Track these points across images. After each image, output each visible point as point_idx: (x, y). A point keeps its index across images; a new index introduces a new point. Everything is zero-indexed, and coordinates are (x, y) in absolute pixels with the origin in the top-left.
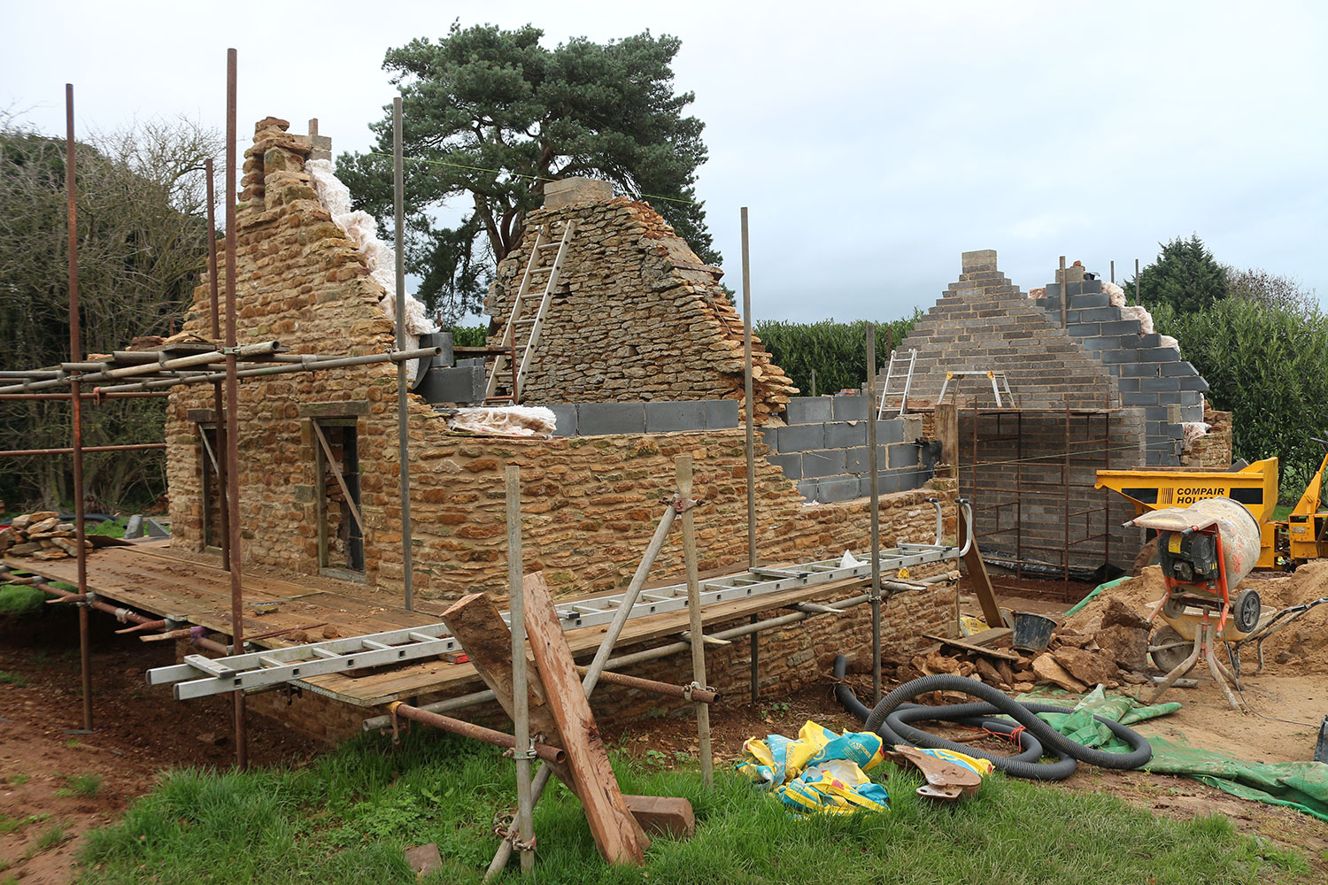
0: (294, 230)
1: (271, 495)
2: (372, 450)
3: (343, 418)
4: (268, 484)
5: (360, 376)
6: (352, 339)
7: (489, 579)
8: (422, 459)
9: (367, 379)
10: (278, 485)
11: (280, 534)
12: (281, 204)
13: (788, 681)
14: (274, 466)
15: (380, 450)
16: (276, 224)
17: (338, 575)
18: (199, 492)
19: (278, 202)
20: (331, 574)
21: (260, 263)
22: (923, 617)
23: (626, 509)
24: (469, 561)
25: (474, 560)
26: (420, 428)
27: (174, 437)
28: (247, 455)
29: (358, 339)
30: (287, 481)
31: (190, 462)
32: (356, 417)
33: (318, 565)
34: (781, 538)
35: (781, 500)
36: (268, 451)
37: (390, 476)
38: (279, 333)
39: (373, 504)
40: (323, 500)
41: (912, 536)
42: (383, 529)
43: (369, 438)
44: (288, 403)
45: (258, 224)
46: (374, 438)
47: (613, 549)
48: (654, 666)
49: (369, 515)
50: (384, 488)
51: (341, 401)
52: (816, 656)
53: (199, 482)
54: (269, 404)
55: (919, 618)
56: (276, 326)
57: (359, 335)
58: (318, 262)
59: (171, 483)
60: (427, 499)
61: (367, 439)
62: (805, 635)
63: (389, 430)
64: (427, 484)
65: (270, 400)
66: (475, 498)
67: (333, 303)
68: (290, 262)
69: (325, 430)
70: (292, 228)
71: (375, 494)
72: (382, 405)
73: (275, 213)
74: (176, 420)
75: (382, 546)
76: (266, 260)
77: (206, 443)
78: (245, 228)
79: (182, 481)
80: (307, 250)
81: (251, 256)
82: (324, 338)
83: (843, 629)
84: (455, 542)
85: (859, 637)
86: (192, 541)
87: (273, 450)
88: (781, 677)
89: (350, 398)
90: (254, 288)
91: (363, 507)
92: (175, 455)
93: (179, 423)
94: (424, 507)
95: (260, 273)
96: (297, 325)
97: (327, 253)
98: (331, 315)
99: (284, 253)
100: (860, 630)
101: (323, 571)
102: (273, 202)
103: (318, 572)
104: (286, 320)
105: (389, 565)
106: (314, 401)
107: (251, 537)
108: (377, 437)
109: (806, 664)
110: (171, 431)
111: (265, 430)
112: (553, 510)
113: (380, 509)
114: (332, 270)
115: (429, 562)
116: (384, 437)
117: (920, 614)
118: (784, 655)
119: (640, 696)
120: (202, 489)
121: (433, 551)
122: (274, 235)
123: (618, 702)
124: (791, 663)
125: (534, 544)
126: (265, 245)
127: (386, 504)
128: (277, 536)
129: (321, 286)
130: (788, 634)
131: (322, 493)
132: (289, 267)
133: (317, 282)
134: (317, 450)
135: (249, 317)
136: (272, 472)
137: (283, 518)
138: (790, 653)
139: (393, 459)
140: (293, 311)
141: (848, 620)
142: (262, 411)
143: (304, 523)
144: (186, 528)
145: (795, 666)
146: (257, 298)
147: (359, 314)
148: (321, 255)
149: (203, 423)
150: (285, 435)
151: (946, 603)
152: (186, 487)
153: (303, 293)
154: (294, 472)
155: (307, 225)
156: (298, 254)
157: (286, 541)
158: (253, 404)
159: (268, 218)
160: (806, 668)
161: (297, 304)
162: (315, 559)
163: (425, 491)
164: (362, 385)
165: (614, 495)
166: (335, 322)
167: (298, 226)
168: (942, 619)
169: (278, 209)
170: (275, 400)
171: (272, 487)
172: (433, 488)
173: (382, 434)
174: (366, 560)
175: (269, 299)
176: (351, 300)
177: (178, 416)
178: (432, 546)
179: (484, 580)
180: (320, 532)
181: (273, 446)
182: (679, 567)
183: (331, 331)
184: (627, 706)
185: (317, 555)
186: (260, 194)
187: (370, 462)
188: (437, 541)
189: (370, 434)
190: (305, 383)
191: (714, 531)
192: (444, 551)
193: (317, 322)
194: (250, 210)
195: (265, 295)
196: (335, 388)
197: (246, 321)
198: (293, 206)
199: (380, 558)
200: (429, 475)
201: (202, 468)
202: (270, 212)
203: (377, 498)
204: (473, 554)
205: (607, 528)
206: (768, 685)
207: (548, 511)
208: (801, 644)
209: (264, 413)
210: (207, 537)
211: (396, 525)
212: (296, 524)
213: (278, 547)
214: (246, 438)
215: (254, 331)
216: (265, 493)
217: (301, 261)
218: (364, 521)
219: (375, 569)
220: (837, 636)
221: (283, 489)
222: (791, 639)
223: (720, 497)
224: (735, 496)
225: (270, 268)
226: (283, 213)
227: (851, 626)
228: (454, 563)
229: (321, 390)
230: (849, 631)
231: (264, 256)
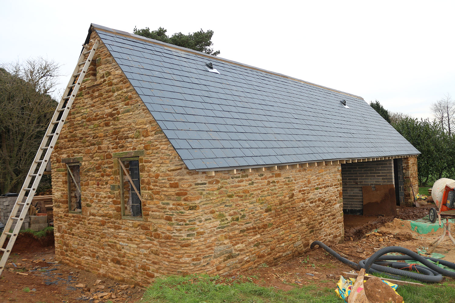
0: (110, 87)
1: (100, 189)
2: (146, 168)
3: (132, 157)
4: (98, 185)
5: (140, 140)
6: (137, 126)
7: (196, 216)
8: (169, 171)
9: (143, 142)
10: (102, 185)
11: (103, 204)
12: (104, 78)
13: (294, 252)
14: (101, 178)
15: (150, 169)
16: (102, 86)
17: (130, 219)
18: (67, 190)
19: (103, 77)
20: (127, 218)
21: (94, 100)
22: (334, 227)
23: (242, 189)
24: (188, 210)
25: (191, 209)
26: (168, 159)
27: (55, 169)
28: (88, 174)
29: (139, 127)
30: (107, 183)
31: (63, 178)
32: (139, 157)
33: (121, 215)
34: (291, 200)
35: (290, 185)
36: (98, 172)
37: (154, 179)
38: (103, 127)
39: (146, 190)
40: (123, 190)
41: (330, 198)
42: (151, 199)
43: (145, 164)
44: (107, 153)
45: (94, 86)
46: (147, 164)
47: (238, 204)
48: (253, 249)
49: (145, 194)
50: (152, 183)
51: (132, 151)
52: (303, 243)
53: (67, 186)
54: (99, 154)
55: (333, 228)
56: (102, 124)
57: (140, 125)
58: (121, 98)
59: (54, 187)
60: (172, 186)
61: (143, 165)
62: (299, 235)
63: (153, 161)
64: (171, 180)
65: (99, 152)
66: (191, 185)
67: (128, 114)
68: (108, 99)
69: (123, 162)
70: (109, 86)
71: (147, 186)
72: (151, 151)
73: (101, 81)
74: (56, 163)
75: (151, 206)
76: (97, 99)
77: (70, 171)
78: (88, 88)
79: (59, 186)
80: (116, 94)
81: (91, 98)
82: (124, 127)
83: (310, 232)
84: (183, 203)
85: (315, 235)
86: (63, 209)
87: (100, 172)
88: (292, 251)
89: (136, 149)
90: (92, 110)
91: (142, 191)
92: (56, 176)
93: (58, 164)
94: (170, 190)
95: (94, 104)
96: (111, 123)
97: (125, 95)
98: (127, 118)
99: (105, 96)
100: (316, 233)
101: (123, 217)
102: (101, 77)
103: (121, 218)
104: (106, 121)
105: (154, 213)
106: (120, 151)
107: (90, 206)
108: (148, 164)
109: (300, 246)
110: (54, 167)
111: (97, 164)
112: (218, 189)
113: (150, 192)
114: (127, 101)
115: (172, 211)
116: (151, 163)
117: (333, 227)
118: (293, 243)
119: (248, 260)
120: (68, 189)
121: (174, 207)
122: (101, 90)
123: (241, 263)
124: (295, 246)
125: (212, 203)
126: (96, 94)
127: (153, 189)
128: (102, 205)
129: (122, 107)
130: (294, 235)
131: (122, 187)
132: (108, 101)
133: (120, 106)
134: (120, 171)
135: (90, 121)
136: (100, 180)
137: (105, 197)
138: (295, 242)
139: (156, 172)
140: (109, 118)
141: (312, 229)
142: (96, 157)
143: (115, 199)
144: (61, 204)
145: (296, 247)
146: (93, 114)
147: (140, 117)
148: (122, 95)
149: (68, 163)
150: (106, 166)
151: (340, 222)
152: (61, 188)
153: (114, 111)
154: (110, 180)
155: (116, 85)
156: (111, 96)
157: (106, 207)
158: (91, 154)
159: (99, 83)
160: (300, 248)
161: (111, 115)
162: (120, 213)
163: (170, 183)
164: (141, 144)
165: (237, 184)
166: (129, 121)
167: (111, 85)
168: (340, 228)
169: (102, 80)
170: (101, 153)
171: (100, 186)
172: (173, 182)
173: (151, 162)
174: (143, 212)
175: (99, 114)
176: (136, 112)
177: (57, 161)
178: (174, 205)
179: (195, 217)
180: (122, 202)
181: (101, 170)
182: (259, 211)
183: (127, 124)
184: (244, 264)
185: (121, 211)
186: (95, 75)
187: (145, 173)
188: (175, 202)
189: (145, 163)
190: (115, 145)
191: (270, 197)
192: (178, 207)
193: (120, 121)
194: (90, 81)
195: (97, 112)
196: (129, 146)
197: (88, 123)
198: (109, 78)
199: (150, 211)
200: (172, 177)
201: (68, 181)
202: (99, 81)
203: (149, 187)
204: (190, 207)
205: (236, 196)
206: (288, 254)
207: (216, 190)
208: (298, 239)
209: (96, 158)
210: (70, 207)
211: (157, 197)
212: (111, 200)
213: (103, 209)
214: (88, 168)
215: (92, 126)
216: (97, 189)
217: (113, 98)
218: (142, 197)
219: (148, 215)
220: (309, 235)
221: (105, 186)
222: (295, 237)
223: (271, 184)
224: (276, 184)
225: (99, 102)
226: (105, 81)
227: (313, 231)
228: (183, 211)
229: (122, 147)
230: (312, 233)
231: (96, 98)
